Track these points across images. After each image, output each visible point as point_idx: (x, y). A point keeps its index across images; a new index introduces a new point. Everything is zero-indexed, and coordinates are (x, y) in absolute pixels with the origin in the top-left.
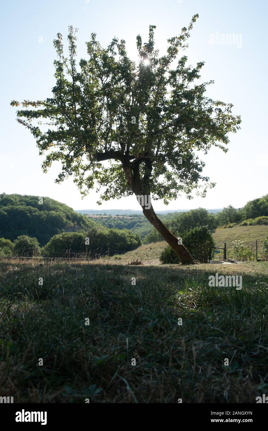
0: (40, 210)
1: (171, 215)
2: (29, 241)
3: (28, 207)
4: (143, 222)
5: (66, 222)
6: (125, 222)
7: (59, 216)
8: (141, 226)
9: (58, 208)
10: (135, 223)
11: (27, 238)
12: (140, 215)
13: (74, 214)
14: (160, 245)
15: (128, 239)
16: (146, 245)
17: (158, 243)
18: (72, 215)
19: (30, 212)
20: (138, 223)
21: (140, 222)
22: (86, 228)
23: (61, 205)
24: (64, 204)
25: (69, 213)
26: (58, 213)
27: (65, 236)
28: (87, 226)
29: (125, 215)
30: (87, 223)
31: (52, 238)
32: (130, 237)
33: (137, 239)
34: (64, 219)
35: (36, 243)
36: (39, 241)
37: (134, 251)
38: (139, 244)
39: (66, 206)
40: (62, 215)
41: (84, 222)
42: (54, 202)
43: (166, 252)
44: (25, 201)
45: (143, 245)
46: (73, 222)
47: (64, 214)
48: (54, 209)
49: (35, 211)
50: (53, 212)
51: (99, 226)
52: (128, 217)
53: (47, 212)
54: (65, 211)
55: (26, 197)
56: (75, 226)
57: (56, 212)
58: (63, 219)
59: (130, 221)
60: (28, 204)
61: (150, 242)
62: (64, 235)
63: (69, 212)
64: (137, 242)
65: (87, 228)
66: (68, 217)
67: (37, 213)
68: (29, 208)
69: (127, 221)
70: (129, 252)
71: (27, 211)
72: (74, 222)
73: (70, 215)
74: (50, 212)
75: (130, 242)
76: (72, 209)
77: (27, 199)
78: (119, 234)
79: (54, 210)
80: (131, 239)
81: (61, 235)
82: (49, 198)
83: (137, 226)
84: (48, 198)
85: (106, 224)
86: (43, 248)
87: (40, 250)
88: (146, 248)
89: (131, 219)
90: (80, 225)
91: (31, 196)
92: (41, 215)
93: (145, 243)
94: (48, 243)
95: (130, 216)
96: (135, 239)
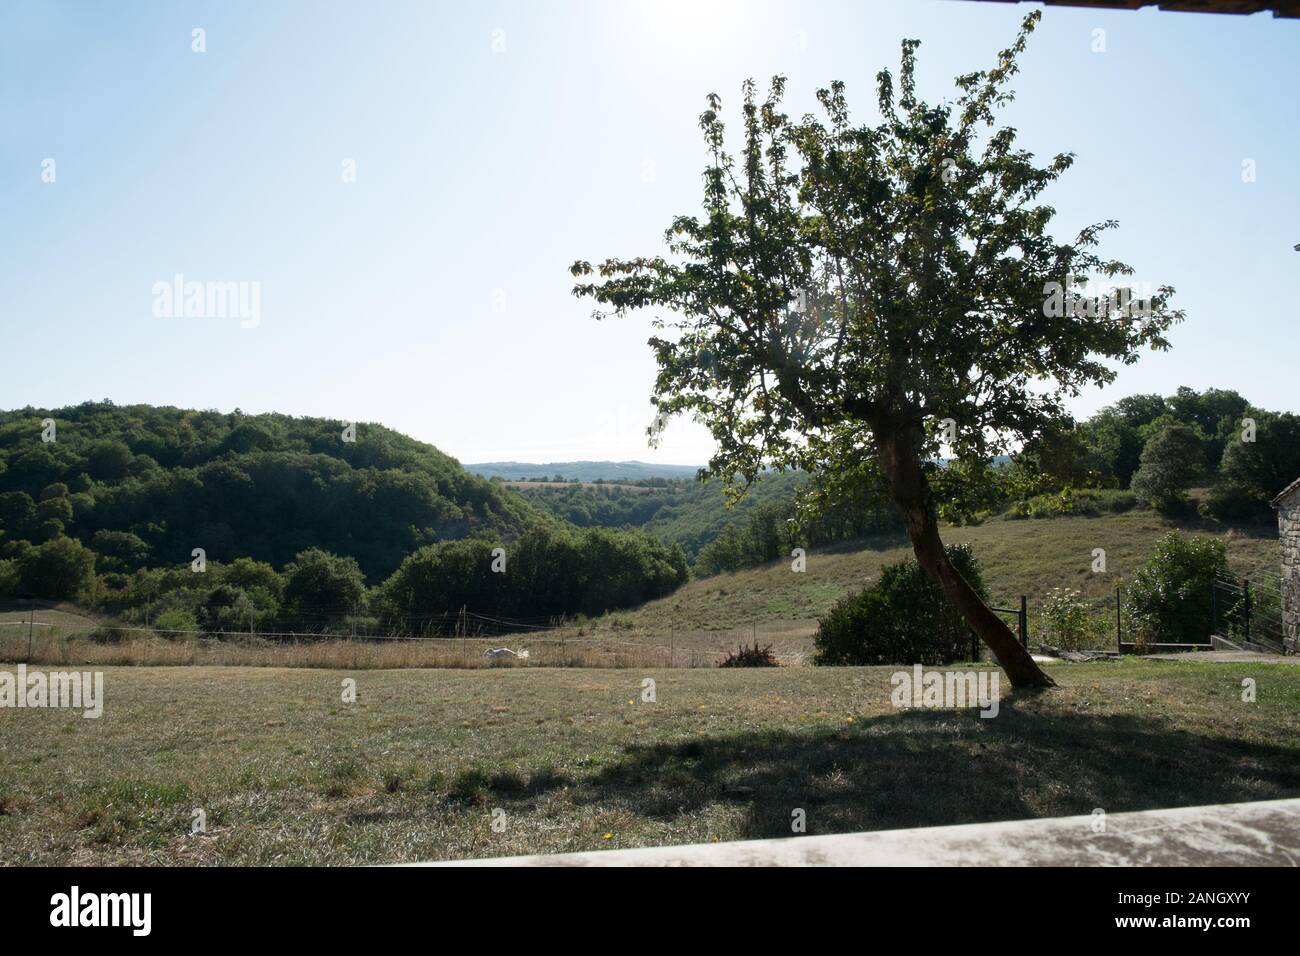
0: (356, 467)
1: (772, 481)
2: (331, 567)
3: (317, 456)
4: (682, 502)
5: (440, 506)
6: (623, 504)
7: (417, 486)
8: (675, 517)
9: (412, 460)
10: (656, 506)
11: (328, 560)
12: (671, 482)
13: (462, 477)
14: (750, 581)
15: (647, 562)
16: (704, 581)
17: (742, 576)
18: (457, 480)
19: (325, 472)
20: (667, 508)
21: (673, 504)
22: (503, 524)
23: (425, 450)
24: (430, 447)
25: (448, 477)
26: (412, 475)
27: (448, 552)
28: (506, 516)
29: (625, 482)
30: (506, 506)
31: (408, 560)
32: (654, 554)
33: (674, 560)
34: (433, 494)
35: (354, 574)
36: (362, 568)
37: (666, 600)
38: (681, 579)
39: (439, 453)
40: (427, 481)
41: (495, 506)
42: (401, 441)
43: (837, 621)
44: (308, 439)
45: (692, 579)
46: (461, 504)
47: (432, 479)
48: (399, 463)
49: (339, 471)
50: (396, 472)
51: (544, 517)
52: (634, 488)
53: (378, 473)
54: (436, 469)
55: (309, 422)
56: (466, 518)
57: (407, 471)
58: (427, 494)
59: (638, 501)
60: (316, 446)
61: (717, 572)
62: (444, 549)
63: (447, 471)
64: (675, 571)
65: (507, 524)
66: (443, 489)
67: (346, 477)
68: (320, 460)
69: (631, 500)
70: (652, 604)
71: (314, 468)
72: (464, 505)
73: (451, 481)
74: (387, 472)
75: (652, 573)
76: (455, 462)
77: (313, 432)
78: (619, 547)
79: (398, 466)
80: (657, 562)
81: (435, 549)
82: (382, 428)
83: (663, 516)
84: (379, 426)
85: (562, 509)
86: (375, 591)
87: (366, 595)
88: (705, 589)
89: (642, 494)
90: (481, 513)
91: (322, 421)
92: (358, 483)
93: (700, 576)
94: (396, 576)
95: (640, 484)
96: (668, 561)
